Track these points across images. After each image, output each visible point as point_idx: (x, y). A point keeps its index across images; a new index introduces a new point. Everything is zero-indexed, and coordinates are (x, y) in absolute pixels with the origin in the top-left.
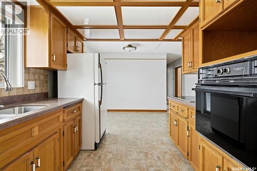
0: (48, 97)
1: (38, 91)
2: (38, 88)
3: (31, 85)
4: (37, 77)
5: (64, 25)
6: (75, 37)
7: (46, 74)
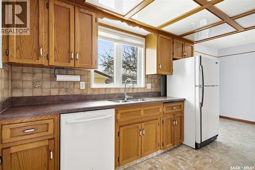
0: (160, 95)
1: (153, 90)
2: (153, 88)
3: (149, 86)
4: (153, 81)
5: (170, 39)
6: (183, 44)
7: (159, 78)
